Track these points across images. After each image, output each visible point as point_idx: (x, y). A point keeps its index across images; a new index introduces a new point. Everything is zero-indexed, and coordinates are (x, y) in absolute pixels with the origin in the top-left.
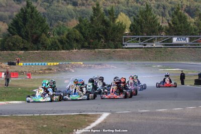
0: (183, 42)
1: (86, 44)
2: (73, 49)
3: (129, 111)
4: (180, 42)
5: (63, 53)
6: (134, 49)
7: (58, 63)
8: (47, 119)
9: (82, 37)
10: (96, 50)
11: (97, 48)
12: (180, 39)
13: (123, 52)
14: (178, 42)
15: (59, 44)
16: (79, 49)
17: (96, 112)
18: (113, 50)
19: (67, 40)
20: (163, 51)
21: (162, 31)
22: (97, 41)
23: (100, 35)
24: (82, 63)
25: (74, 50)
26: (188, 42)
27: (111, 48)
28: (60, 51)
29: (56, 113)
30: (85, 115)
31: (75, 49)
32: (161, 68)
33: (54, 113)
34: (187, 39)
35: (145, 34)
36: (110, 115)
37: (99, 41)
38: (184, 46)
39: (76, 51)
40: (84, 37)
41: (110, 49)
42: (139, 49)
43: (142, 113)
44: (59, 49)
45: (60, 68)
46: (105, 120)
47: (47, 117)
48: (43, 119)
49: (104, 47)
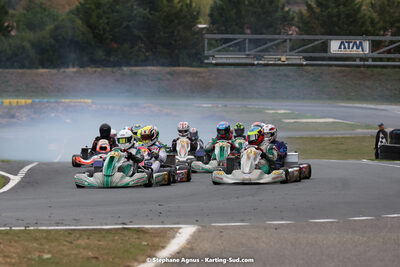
0: (355, 51)
1: (100, 54)
2: (68, 67)
3: (242, 221)
4: (348, 52)
5: (42, 75)
6: (219, 69)
7: (29, 101)
8: (46, 238)
9: (91, 36)
10: (125, 69)
11: (128, 64)
12: (349, 43)
13: (193, 74)
14: (343, 52)
15: (32, 53)
16: (82, 66)
17: (163, 223)
18: (168, 69)
19: (53, 41)
20: (291, 74)
21: (290, 25)
22: (127, 46)
23: (136, 32)
24: (89, 101)
25: (71, 70)
26: (367, 52)
27: (163, 65)
28: (34, 71)
29: (62, 224)
30: (138, 231)
31: (73, 66)
32: (286, 116)
33: (57, 224)
34: (366, 45)
35: (248, 31)
36: (199, 231)
37: (132, 47)
38: (358, 62)
39: (75, 70)
40: (95, 37)
41: (158, 68)
42: (232, 69)
43: (277, 228)
44: (32, 66)
45: (35, 113)
46: (189, 242)
47: (44, 235)
48: (36, 239)
49: (145, 62)
